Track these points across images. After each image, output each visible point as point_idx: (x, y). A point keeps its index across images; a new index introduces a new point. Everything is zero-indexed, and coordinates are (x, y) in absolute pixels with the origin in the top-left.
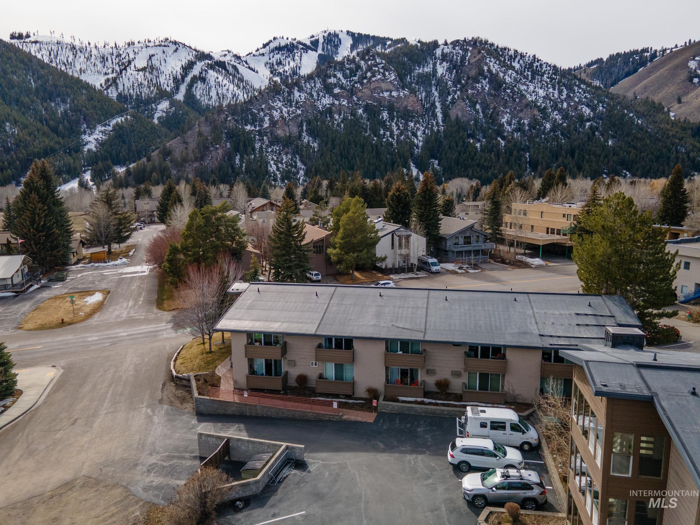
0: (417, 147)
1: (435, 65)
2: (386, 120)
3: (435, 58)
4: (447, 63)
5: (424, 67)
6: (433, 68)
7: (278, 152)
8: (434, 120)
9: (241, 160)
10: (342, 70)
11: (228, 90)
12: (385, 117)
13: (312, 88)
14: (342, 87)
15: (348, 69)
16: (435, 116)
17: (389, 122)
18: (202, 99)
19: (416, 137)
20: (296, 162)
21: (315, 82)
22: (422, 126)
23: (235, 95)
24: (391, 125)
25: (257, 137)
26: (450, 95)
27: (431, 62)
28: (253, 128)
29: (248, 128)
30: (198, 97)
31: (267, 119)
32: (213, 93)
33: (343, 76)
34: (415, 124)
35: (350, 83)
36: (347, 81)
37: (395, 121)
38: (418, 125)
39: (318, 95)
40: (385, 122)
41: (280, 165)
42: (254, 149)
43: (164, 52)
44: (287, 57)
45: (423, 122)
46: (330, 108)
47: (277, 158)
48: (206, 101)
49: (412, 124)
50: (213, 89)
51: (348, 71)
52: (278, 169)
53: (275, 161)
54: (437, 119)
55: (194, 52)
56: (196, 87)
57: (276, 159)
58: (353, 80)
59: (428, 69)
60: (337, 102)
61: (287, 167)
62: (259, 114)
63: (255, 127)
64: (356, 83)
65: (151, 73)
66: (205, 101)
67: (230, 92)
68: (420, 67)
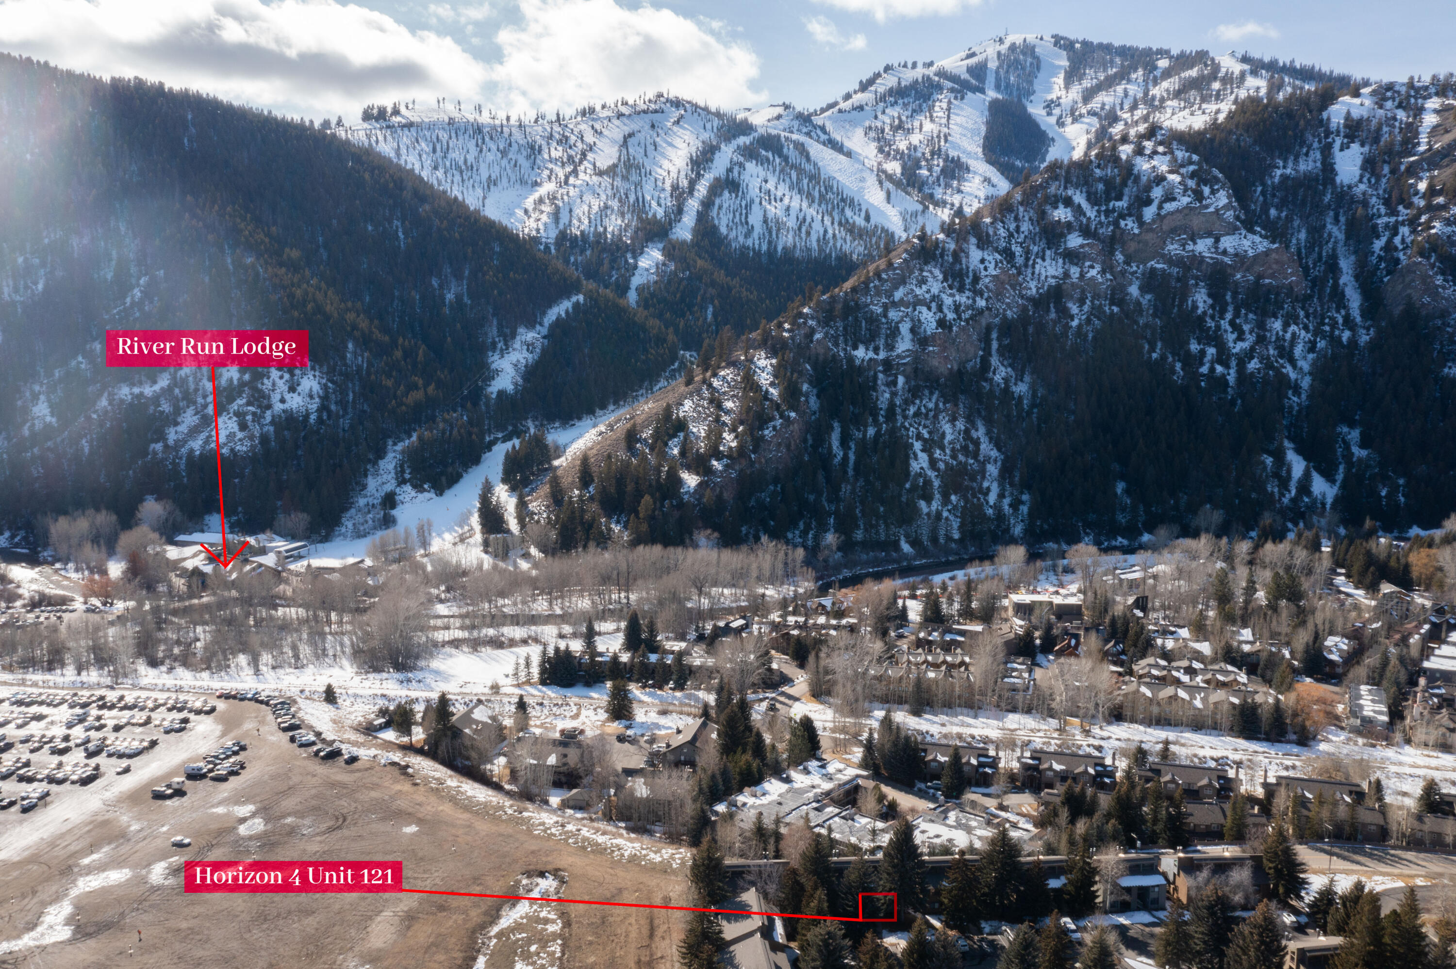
0: (1297, 389)
1: (1327, 151)
2: (1205, 313)
3: (1328, 133)
4: (1362, 145)
5: (1296, 160)
6: (1323, 163)
7: (932, 414)
8: (1338, 311)
9: (844, 442)
10: (1086, 183)
11: (788, 209)
12: (1201, 305)
13: (1011, 235)
14: (1086, 232)
15: (1100, 179)
16: (1339, 298)
17: (1212, 317)
18: (733, 235)
19: (1292, 361)
20: (977, 443)
21: (1016, 219)
22: (1306, 328)
23: (804, 220)
24: (1218, 327)
25: (881, 376)
26: (1378, 237)
27: (1316, 145)
28: (871, 354)
29: (861, 353)
30: (723, 230)
31: (905, 328)
32: (755, 219)
33: (1088, 199)
34: (1286, 325)
35: (1107, 216)
36: (1099, 211)
37: (1229, 316)
38: (1293, 328)
39: (1027, 253)
40: (1201, 319)
41: (938, 454)
42: (874, 411)
43: (653, 126)
44: (914, 111)
45: (1307, 316)
46: (1058, 287)
47: (929, 433)
48: (741, 239)
49: (1277, 325)
50: (755, 208)
51: (1101, 186)
52: (933, 463)
53: (925, 441)
54: (1345, 307)
55: (716, 122)
56: (720, 208)
57: (926, 436)
58: (1114, 210)
59: (1309, 164)
60: (1075, 271)
61: (954, 457)
62: (885, 316)
63: (876, 350)
64: (1122, 216)
65: (625, 178)
66: (737, 238)
67: (793, 213)
68: (1285, 161)
